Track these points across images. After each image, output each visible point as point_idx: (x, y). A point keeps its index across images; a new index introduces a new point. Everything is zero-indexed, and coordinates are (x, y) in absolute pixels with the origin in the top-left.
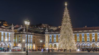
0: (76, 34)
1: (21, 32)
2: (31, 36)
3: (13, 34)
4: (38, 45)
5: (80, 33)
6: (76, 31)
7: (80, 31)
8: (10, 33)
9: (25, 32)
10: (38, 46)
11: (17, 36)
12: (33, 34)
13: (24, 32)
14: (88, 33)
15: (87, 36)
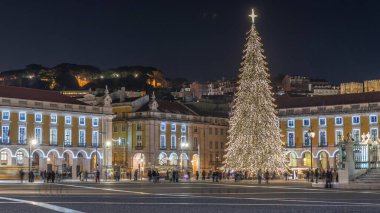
0: (332, 116)
1: (144, 114)
2: (184, 125)
3: (108, 120)
4: (211, 156)
5: (347, 111)
6: (332, 107)
7: (344, 106)
8: (95, 118)
9: (157, 114)
10: (214, 160)
11: (130, 129)
12: (191, 117)
13: (155, 111)
14: (374, 111)
15: (371, 123)
